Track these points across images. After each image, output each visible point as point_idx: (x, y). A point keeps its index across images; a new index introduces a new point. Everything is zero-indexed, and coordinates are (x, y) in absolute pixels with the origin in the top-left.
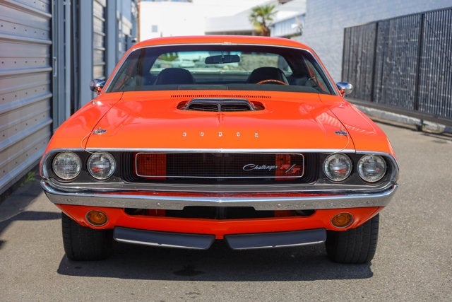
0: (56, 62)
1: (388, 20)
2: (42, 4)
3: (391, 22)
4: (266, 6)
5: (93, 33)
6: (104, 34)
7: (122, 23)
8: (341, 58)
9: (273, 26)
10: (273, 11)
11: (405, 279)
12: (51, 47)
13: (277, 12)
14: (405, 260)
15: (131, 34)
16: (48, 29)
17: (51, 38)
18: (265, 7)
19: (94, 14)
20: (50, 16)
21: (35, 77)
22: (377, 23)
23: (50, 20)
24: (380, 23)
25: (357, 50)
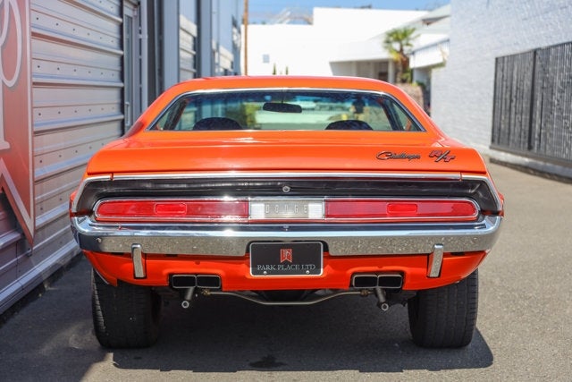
0: (129, 108)
1: (548, 49)
2: (111, 39)
3: (553, 50)
4: (405, 28)
5: (179, 69)
6: (194, 71)
7: (220, 54)
8: (492, 94)
9: (413, 53)
10: (413, 35)
11: (528, 374)
12: (122, 90)
13: (419, 35)
14: (533, 350)
15: (232, 67)
16: (119, 68)
17: (122, 79)
18: (403, 31)
19: (181, 47)
20: (121, 52)
21: (102, 127)
22: (535, 52)
23: (122, 58)
24: (539, 52)
25: (512, 84)
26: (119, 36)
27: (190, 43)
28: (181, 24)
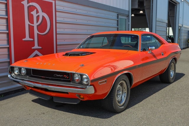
2: (112, 24)
19: (157, 25)
20: (117, 27)
26: (117, 23)
27: (165, 25)
28: (157, 20)
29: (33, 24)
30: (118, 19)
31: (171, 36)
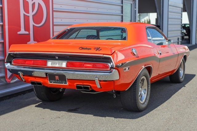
26: (121, 10)
27: (180, 10)
28: (169, 4)
29: (29, 13)
30: (122, 5)
31: (185, 25)
